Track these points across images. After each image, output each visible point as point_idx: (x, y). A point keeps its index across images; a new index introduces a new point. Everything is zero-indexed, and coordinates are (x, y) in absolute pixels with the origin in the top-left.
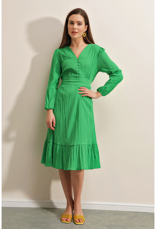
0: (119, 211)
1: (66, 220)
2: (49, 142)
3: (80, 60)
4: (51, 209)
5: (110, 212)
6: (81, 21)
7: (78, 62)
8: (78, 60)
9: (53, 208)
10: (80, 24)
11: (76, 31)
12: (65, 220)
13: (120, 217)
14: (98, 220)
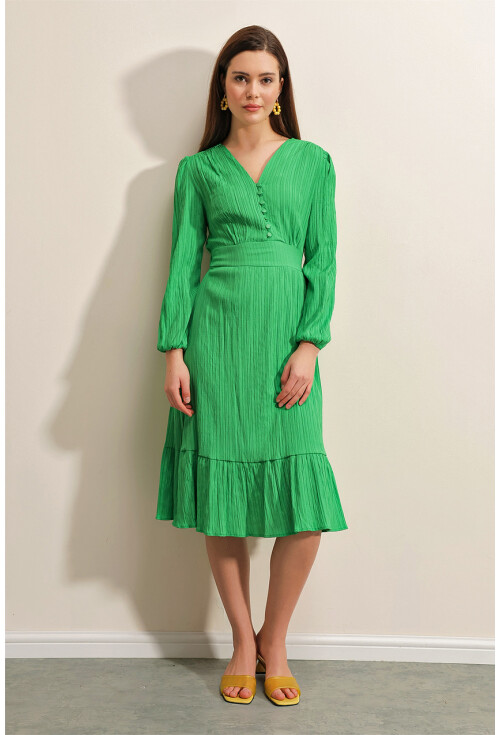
0: (417, 664)
1: (239, 695)
2: (185, 451)
3: (264, 186)
4: (201, 661)
5: (389, 666)
6: (271, 72)
7: (260, 195)
8: (258, 187)
9: (206, 660)
10: (266, 80)
11: (259, 102)
12: (234, 694)
13: (421, 683)
14: (351, 695)
